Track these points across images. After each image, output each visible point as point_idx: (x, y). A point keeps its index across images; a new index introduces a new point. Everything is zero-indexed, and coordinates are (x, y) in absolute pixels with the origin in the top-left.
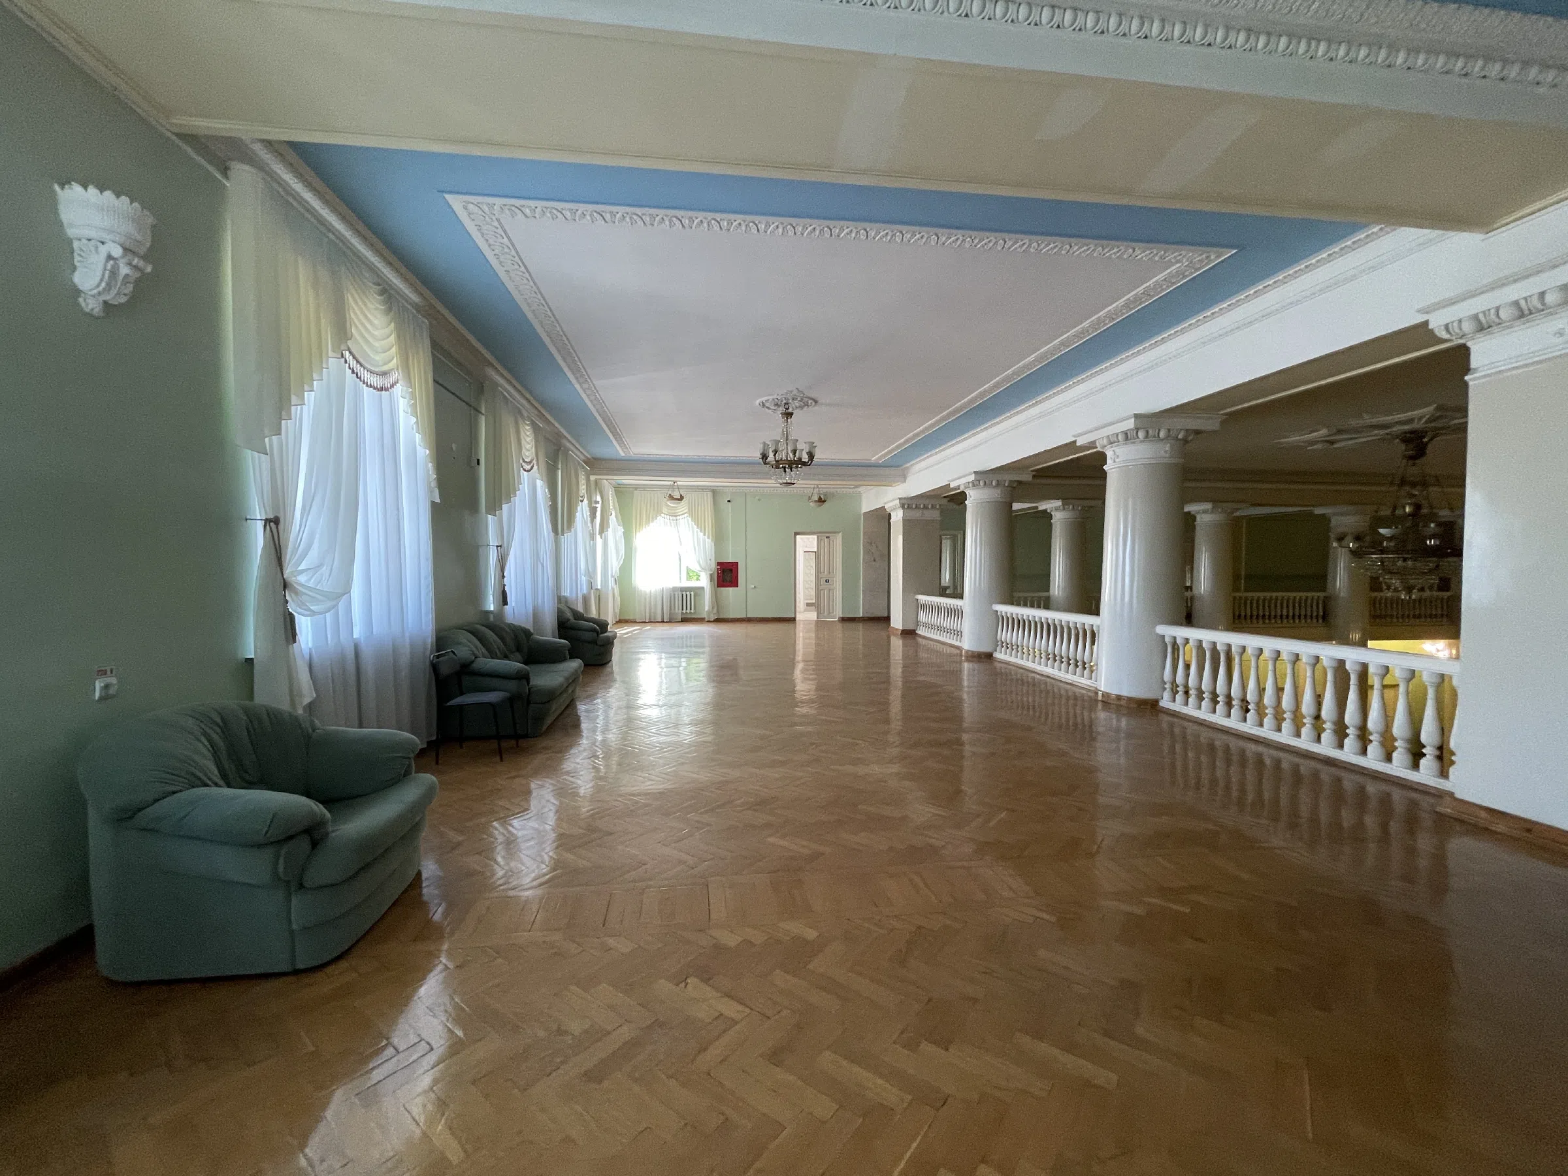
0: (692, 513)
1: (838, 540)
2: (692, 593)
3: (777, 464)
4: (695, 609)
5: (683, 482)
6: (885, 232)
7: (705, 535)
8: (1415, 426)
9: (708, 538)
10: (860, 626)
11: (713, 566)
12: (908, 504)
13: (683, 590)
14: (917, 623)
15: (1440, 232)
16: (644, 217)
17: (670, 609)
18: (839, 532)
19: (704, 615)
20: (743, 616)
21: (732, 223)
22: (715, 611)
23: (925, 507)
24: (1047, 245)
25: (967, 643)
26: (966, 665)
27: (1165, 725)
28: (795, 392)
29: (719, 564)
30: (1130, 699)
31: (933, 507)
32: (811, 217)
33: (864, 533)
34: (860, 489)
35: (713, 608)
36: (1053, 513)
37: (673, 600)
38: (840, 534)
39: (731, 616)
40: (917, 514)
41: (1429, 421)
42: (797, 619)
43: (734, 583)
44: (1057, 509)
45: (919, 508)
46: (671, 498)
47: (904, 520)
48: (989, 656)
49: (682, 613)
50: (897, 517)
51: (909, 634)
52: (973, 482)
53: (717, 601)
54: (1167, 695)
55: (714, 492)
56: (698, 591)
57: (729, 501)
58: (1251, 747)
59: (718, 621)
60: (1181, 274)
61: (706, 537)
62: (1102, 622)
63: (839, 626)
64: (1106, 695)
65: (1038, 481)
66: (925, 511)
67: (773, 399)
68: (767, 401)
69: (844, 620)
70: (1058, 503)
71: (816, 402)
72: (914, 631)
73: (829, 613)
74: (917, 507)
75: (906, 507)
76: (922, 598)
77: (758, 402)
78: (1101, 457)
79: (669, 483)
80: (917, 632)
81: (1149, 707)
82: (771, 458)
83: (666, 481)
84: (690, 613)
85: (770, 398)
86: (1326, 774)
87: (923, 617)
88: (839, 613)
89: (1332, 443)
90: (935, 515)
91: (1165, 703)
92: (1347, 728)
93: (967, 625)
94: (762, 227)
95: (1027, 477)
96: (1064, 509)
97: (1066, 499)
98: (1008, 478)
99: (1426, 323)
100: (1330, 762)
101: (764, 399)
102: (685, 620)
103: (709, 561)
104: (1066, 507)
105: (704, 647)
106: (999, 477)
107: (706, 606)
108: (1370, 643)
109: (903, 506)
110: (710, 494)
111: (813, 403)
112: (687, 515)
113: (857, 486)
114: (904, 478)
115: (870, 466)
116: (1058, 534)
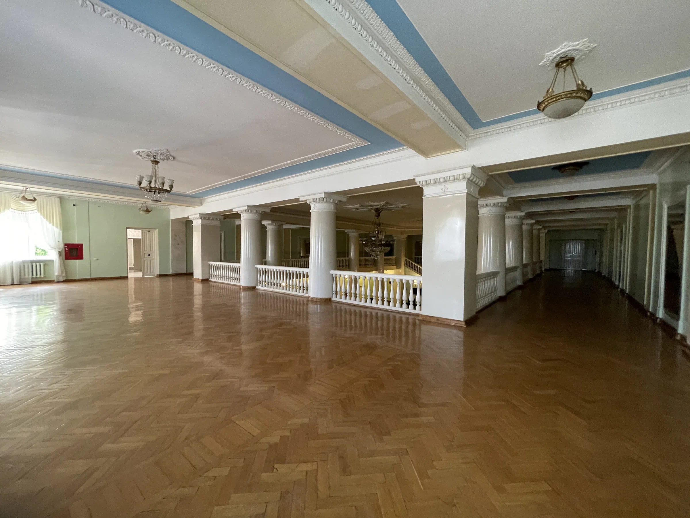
0: (40, 209)
1: (156, 234)
2: (42, 264)
3: (150, 190)
4: (45, 273)
5: (34, 188)
6: (265, 92)
7: (53, 225)
8: (378, 207)
9: (57, 227)
10: (171, 279)
11: (62, 246)
12: (204, 217)
13: (32, 262)
14: (210, 275)
15: (417, 154)
16: (129, 23)
17: (20, 275)
18: (156, 229)
19: (55, 279)
20: (89, 277)
21: (189, 54)
22: (64, 274)
23: (213, 219)
24: (322, 121)
25: (243, 283)
26: (243, 294)
27: (334, 307)
28: (165, 151)
29: (66, 245)
30: (321, 299)
31: (217, 219)
32: (235, 70)
33: (172, 230)
34: (169, 207)
35: (62, 273)
36: (267, 226)
37: (22, 272)
38: (157, 230)
39: (78, 278)
40: (208, 222)
41: (382, 206)
42: (129, 277)
43: (80, 257)
44: (269, 224)
45: (210, 219)
46: (24, 198)
47: (202, 225)
48: (254, 288)
49: (32, 278)
50: (197, 224)
51: (205, 281)
52: (245, 210)
53: (64, 268)
54: (334, 296)
55: (61, 199)
56: (47, 263)
57: (74, 205)
58: (363, 310)
59: (66, 281)
60: (353, 145)
61: (55, 227)
62: (311, 270)
63: (158, 280)
64: (312, 298)
65: (272, 213)
66: (213, 221)
67: (148, 152)
68: (143, 152)
69: (160, 276)
70: (270, 222)
71: (174, 158)
72: (208, 279)
73: (151, 273)
74: (209, 219)
75: (203, 218)
76: (212, 263)
77: (135, 151)
78: (309, 207)
79: (21, 188)
80: (209, 279)
81: (328, 301)
82: (145, 184)
83: (20, 187)
84: (40, 277)
85: (146, 150)
86: (385, 314)
87: (213, 272)
88: (157, 272)
89: (358, 209)
90: (217, 223)
91: (334, 299)
92: (397, 300)
93: (243, 275)
94: (205, 63)
95: (268, 210)
96: (272, 225)
97: (273, 221)
98: (261, 210)
99: (415, 179)
100: (387, 310)
101: (140, 150)
102: (35, 282)
103: (57, 243)
104: (273, 224)
105: (55, 300)
106: (258, 209)
107: (56, 271)
108: (385, 271)
109: (201, 218)
110: (57, 200)
111: (172, 159)
112: (36, 211)
113: (169, 205)
114: (201, 204)
115: (185, 196)
116: (269, 235)
